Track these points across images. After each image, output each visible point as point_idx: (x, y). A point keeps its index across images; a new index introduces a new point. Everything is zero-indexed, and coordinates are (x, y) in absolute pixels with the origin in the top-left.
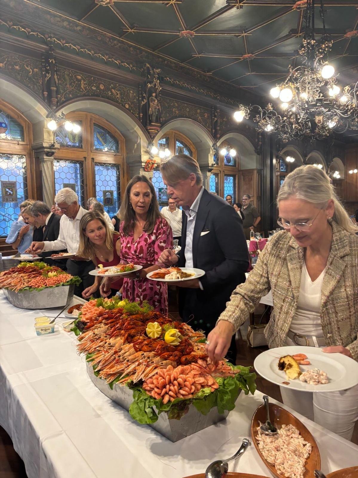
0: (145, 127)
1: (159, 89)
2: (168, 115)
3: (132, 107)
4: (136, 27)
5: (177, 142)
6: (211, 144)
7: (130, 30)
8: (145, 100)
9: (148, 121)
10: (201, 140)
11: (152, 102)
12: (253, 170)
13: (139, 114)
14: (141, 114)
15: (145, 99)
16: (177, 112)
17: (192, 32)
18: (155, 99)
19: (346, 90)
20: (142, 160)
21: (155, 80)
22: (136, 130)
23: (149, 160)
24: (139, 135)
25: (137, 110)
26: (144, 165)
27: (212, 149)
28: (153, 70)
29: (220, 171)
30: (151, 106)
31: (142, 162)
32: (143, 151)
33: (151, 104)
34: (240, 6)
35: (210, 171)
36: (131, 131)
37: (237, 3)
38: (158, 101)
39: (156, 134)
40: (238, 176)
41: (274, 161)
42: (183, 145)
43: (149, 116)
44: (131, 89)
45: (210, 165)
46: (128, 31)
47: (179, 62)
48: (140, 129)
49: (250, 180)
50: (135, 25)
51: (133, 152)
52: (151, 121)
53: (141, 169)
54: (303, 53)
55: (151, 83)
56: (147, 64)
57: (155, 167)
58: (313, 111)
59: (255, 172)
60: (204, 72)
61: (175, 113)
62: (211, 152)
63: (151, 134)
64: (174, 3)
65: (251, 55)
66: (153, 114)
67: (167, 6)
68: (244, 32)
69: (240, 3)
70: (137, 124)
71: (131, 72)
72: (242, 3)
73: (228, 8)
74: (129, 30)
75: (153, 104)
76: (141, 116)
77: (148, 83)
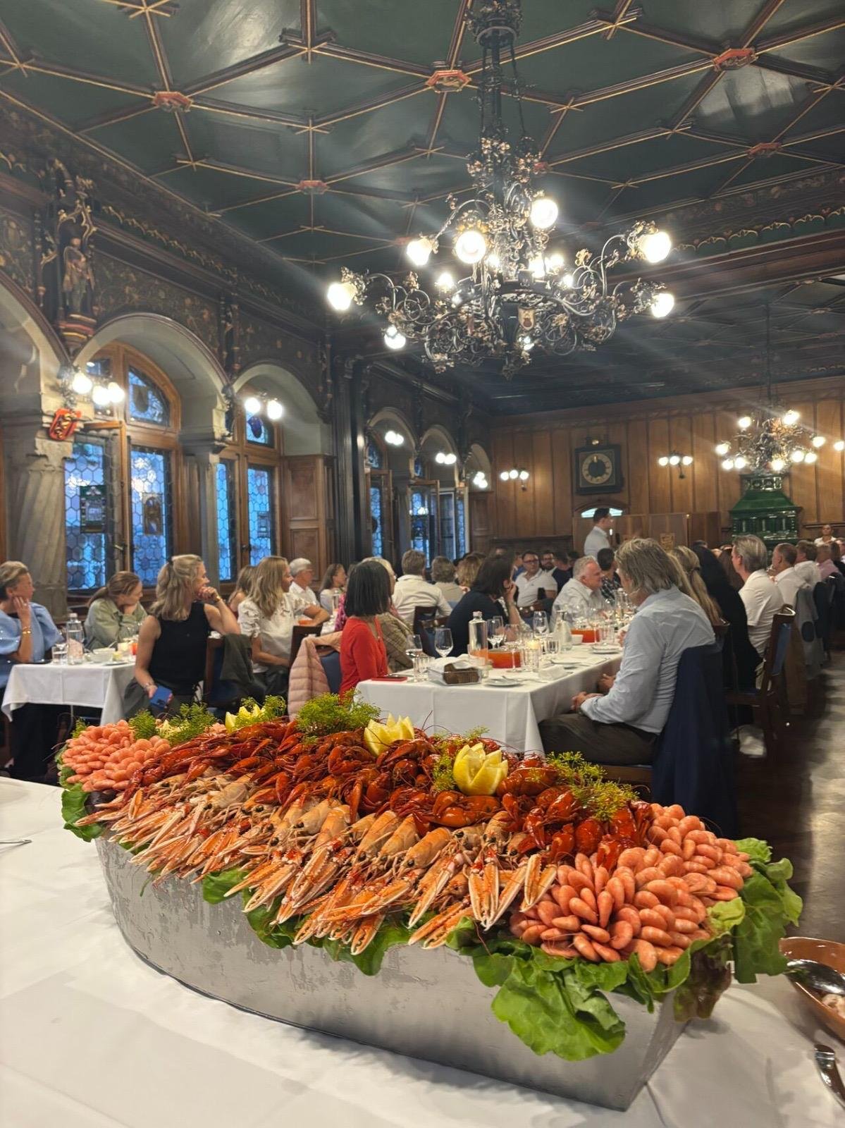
0: (51, 322)
1: (90, 229)
2: (112, 301)
3: (14, 266)
4: (37, 58)
5: (131, 374)
6: (218, 384)
7: (17, 65)
8: (50, 252)
9: (61, 308)
10: (193, 374)
11: (71, 259)
12: (315, 457)
13: (35, 286)
14: (41, 288)
15: (52, 250)
16: (136, 297)
17: (187, 97)
18: (79, 253)
19: (581, 259)
20: (45, 408)
21: (79, 206)
22: (26, 328)
23: (63, 409)
24: (35, 341)
25: (30, 276)
26: (47, 423)
27: (220, 396)
28: (74, 179)
29: (238, 455)
30: (69, 270)
31: (42, 414)
32: (46, 385)
33: (69, 264)
34: (312, 53)
35: (217, 450)
36: (11, 330)
37: (307, 46)
38: (87, 261)
39: (84, 344)
40: (280, 471)
41: (361, 441)
42: (146, 383)
43: (64, 294)
44: (10, 217)
45: (217, 436)
46: (11, 66)
47: (140, 172)
48: (37, 328)
49: (311, 480)
50: (34, 53)
51: (16, 385)
52: (68, 310)
53: (40, 434)
54: (477, 173)
55: (69, 210)
56: (57, 161)
57: (78, 430)
58: (509, 301)
59: (320, 462)
60: (200, 208)
61: (131, 298)
62: (219, 406)
63: (67, 343)
64: (150, 12)
65: (319, 183)
66: (73, 290)
67: (132, 16)
68: (310, 121)
69: (313, 45)
70: (29, 312)
71: (11, 173)
72: (316, 47)
73: (283, 53)
74: (15, 62)
75: (76, 265)
76: (42, 293)
77: (59, 209)
